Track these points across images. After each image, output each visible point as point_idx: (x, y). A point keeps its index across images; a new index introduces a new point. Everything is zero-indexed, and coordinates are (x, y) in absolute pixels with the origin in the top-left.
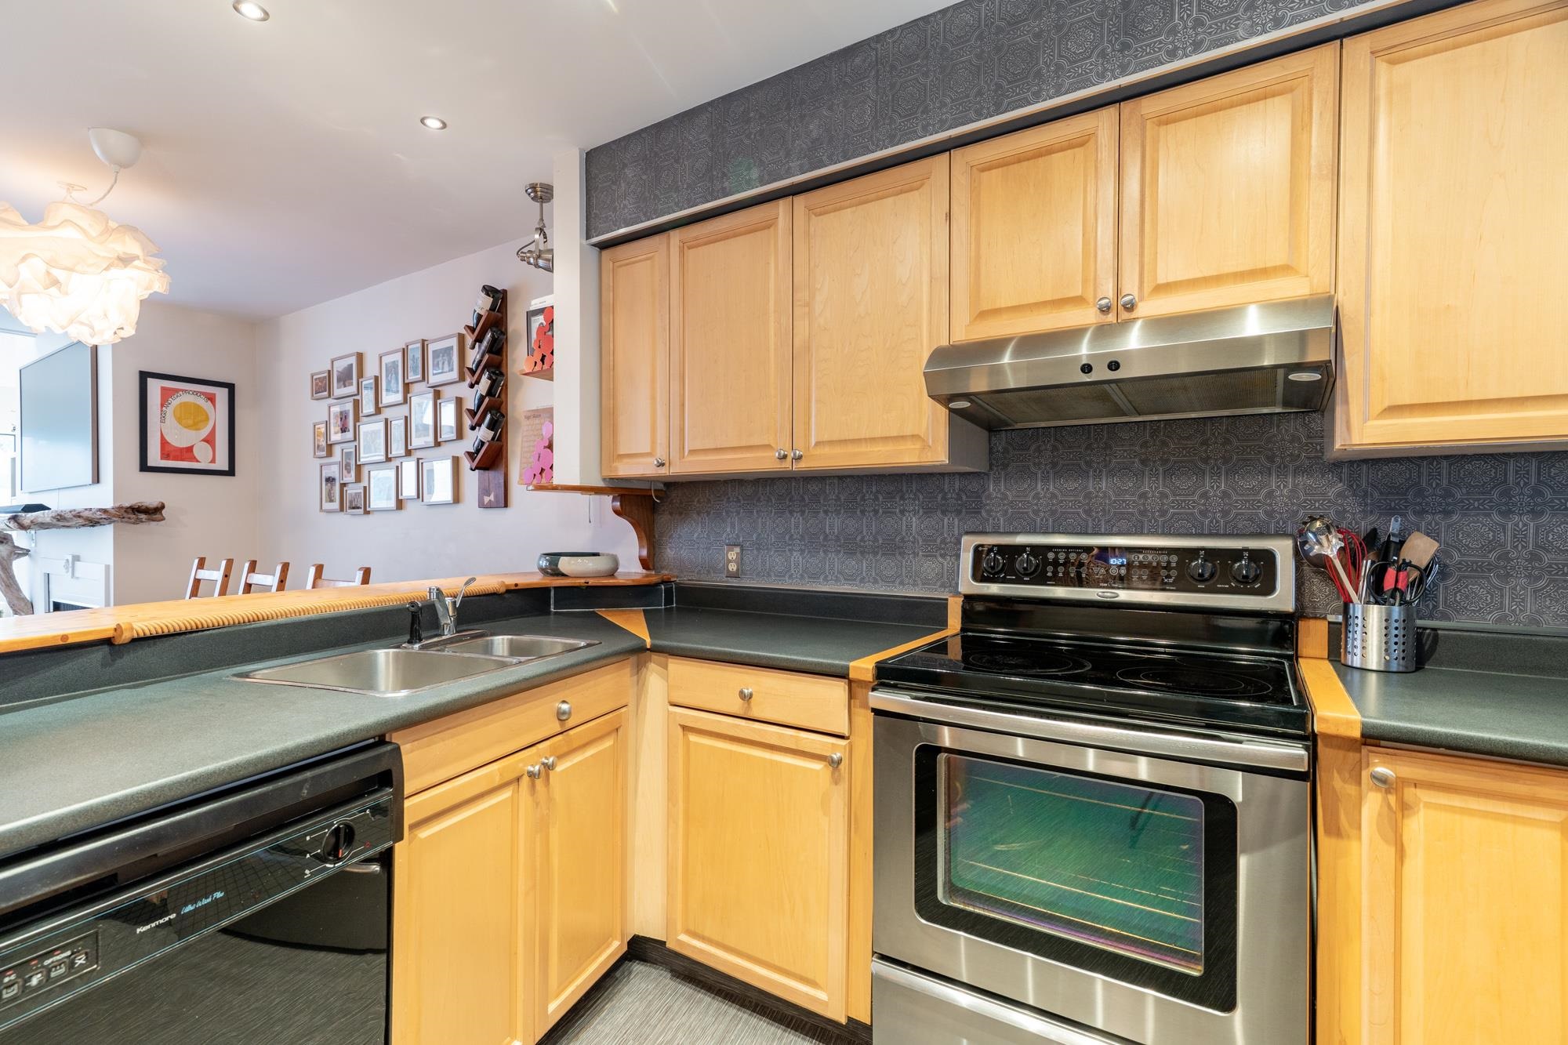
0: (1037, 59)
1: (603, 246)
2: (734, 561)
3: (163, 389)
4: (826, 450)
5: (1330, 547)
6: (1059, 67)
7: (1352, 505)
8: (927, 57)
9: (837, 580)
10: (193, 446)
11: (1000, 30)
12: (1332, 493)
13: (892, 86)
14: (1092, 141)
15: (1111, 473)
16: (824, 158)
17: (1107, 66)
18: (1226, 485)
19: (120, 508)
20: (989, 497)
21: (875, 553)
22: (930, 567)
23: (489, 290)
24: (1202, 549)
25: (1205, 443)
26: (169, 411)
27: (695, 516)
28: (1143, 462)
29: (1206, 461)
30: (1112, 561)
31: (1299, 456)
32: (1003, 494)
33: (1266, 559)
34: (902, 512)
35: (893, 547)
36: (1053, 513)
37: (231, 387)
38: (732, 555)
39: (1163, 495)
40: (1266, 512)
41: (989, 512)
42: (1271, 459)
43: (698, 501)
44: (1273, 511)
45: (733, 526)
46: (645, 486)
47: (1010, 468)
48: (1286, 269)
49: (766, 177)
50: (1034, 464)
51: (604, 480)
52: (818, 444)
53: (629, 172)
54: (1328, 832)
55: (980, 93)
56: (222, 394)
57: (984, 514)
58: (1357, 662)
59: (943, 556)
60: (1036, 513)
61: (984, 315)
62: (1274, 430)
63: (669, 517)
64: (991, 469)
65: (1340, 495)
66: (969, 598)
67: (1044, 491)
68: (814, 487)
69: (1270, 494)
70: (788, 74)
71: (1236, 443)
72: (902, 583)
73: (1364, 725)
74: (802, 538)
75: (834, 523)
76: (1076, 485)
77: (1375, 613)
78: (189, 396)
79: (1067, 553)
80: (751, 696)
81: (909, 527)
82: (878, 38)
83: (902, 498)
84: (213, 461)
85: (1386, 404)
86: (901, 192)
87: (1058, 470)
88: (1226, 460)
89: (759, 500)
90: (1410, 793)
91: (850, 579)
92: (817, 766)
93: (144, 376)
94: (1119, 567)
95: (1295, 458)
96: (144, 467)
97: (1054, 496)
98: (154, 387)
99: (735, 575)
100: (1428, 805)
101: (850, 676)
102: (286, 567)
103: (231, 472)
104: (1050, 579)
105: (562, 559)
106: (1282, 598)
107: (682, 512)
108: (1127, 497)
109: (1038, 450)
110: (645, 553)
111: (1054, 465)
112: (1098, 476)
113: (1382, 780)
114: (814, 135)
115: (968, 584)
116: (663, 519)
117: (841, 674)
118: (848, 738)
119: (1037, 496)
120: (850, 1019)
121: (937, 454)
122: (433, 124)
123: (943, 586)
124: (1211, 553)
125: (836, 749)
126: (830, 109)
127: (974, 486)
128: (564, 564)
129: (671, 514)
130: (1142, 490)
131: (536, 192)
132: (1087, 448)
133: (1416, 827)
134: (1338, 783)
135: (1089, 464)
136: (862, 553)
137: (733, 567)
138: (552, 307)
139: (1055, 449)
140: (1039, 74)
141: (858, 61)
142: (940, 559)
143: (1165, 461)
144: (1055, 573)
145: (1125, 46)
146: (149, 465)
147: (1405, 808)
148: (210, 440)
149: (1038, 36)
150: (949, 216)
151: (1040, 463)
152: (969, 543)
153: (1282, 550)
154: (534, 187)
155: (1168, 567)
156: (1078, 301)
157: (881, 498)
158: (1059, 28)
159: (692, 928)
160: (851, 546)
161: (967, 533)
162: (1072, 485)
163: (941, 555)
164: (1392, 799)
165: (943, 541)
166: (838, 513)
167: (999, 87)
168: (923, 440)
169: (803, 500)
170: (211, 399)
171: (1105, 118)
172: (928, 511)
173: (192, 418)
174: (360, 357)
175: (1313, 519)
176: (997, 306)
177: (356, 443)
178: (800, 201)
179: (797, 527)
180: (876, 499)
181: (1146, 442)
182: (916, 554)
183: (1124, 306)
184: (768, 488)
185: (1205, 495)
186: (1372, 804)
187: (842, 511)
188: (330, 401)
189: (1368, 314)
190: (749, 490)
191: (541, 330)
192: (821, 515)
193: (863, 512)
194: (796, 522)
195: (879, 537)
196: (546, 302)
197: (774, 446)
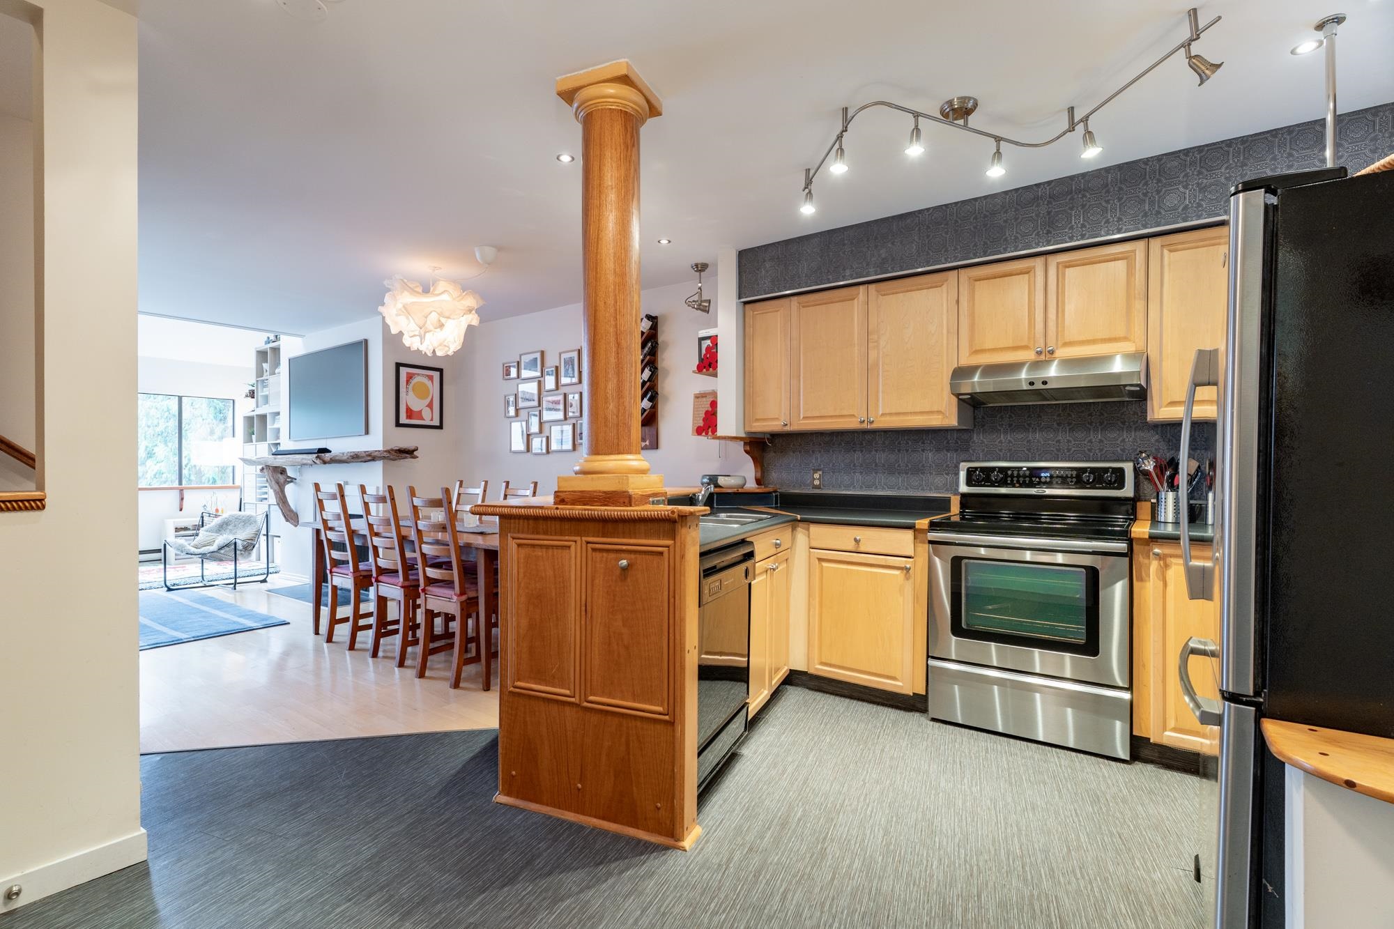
0: (1005, 232)
1: (745, 303)
2: (818, 479)
3: (408, 373)
4: (888, 418)
5: (1149, 466)
6: (1016, 238)
7: (1163, 445)
8: (947, 224)
9: (883, 488)
10: (421, 411)
11: (985, 216)
12: (1153, 440)
13: (928, 236)
14: (1033, 271)
15: (1041, 430)
16: (889, 268)
17: (1041, 240)
18: (1101, 435)
19: (388, 451)
20: (974, 442)
21: (907, 473)
22: (939, 480)
23: (649, 317)
24: (1089, 468)
25: (1090, 415)
26: (410, 387)
27: (791, 454)
28: (1059, 424)
29: (1091, 424)
30: (1043, 474)
31: (1137, 422)
32: (982, 441)
33: (1121, 472)
34: (923, 450)
35: (918, 470)
36: (1010, 450)
37: (441, 371)
38: (817, 476)
39: (1069, 441)
40: (1121, 450)
41: (974, 450)
42: (1124, 423)
43: (794, 445)
44: (1125, 449)
45: (817, 459)
46: (762, 436)
47: (985, 427)
48: (1126, 339)
49: (855, 275)
50: (999, 425)
51: (745, 433)
52: (883, 414)
53: (768, 265)
54: (1137, 580)
55: (975, 245)
56: (436, 375)
57: (971, 451)
58: (1163, 520)
59: (947, 474)
60: (1001, 450)
61: (977, 352)
62: (1125, 409)
63: (774, 454)
64: (975, 428)
65: (1157, 441)
66: (964, 496)
67: (1005, 439)
68: (868, 437)
69: (1123, 440)
70: (868, 223)
71: (1106, 415)
72: (923, 489)
73: (1150, 533)
74: (861, 465)
75: (881, 457)
76: (1022, 436)
78: (420, 378)
79: (1018, 471)
80: (860, 540)
81: (927, 459)
82: (920, 212)
83: (923, 443)
84: (432, 420)
85: (1169, 401)
86: (931, 288)
87: (1013, 428)
88: (1101, 424)
89: (833, 444)
90: (1169, 560)
91: (891, 488)
92: (897, 572)
93: (398, 365)
94: (1046, 477)
95: (1135, 423)
96: (398, 424)
97: (1010, 441)
98: (403, 371)
99: (818, 487)
100: (1176, 564)
101: (916, 527)
102: (536, 484)
103: (440, 427)
104: (1009, 484)
105: (720, 477)
106: (1128, 491)
107: (783, 451)
108: (1050, 442)
109: (1002, 417)
110: (759, 475)
111: (1010, 425)
112: (1034, 431)
113: (1157, 555)
114: (883, 256)
115: (964, 488)
116: (770, 456)
117: (910, 527)
118: (913, 558)
119: (1001, 442)
120: (914, 693)
121: (952, 421)
122: (664, 242)
123: (947, 490)
124: (1093, 470)
125: (907, 563)
126: (893, 244)
127: (965, 436)
128: (721, 481)
129: (775, 452)
130: (1057, 439)
131: (697, 268)
132: (1028, 417)
133: (1170, 573)
134: (1141, 559)
135: (1029, 425)
136: (899, 473)
137: (817, 482)
138: (717, 336)
139: (1010, 417)
140: (1006, 239)
141: (908, 221)
142: (946, 476)
143: (1069, 424)
144: (1012, 481)
145: (1049, 232)
146: (400, 422)
147: (1167, 566)
148: (430, 406)
149: (1005, 221)
150: (958, 301)
151: (1002, 424)
152: (964, 466)
153: (1128, 467)
154: (697, 265)
155: (1072, 477)
156: (1026, 348)
157: (910, 443)
158: (1016, 219)
159: (824, 660)
160: (891, 470)
161: (963, 461)
162: (1020, 436)
163: (946, 474)
164: (1162, 562)
165: (947, 466)
166: (884, 451)
167: (985, 243)
168: (943, 413)
169: (862, 444)
170: (431, 378)
171: (1039, 262)
172: (938, 450)
173: (422, 392)
174: (542, 353)
175: (1141, 452)
176: (984, 348)
177: (540, 408)
178: (872, 287)
179: (858, 459)
180: (907, 443)
181: (1060, 414)
182: (931, 474)
183: (1049, 352)
185: (1090, 441)
186: (1154, 565)
187: (886, 450)
188: (518, 381)
189: (1161, 361)
190: (827, 439)
191: (708, 348)
192: (874, 453)
193: (899, 451)
194: (858, 457)
195: (909, 464)
196: (711, 332)
197: (857, 415)
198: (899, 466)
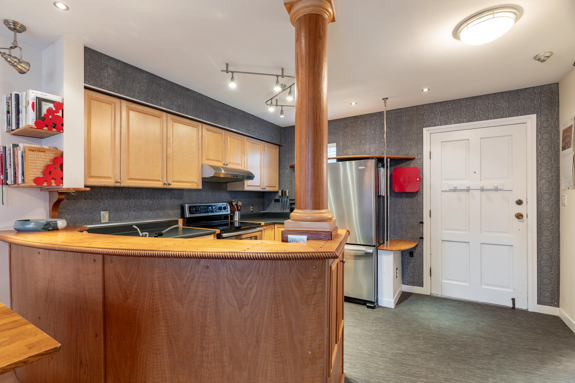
1: (88, 89)
9: (147, 219)
21: (158, 210)
22: (170, 212)
27: (84, 200)
29: (216, 189)
30: (210, 208)
34: (165, 198)
35: (162, 208)
38: (105, 214)
45: (104, 204)
59: (176, 209)
61: (207, 159)
65: (229, 196)
71: (220, 186)
72: (165, 217)
74: (134, 207)
75: (145, 202)
77: (237, 212)
81: (166, 202)
83: (165, 195)
88: (218, 189)
89: (116, 194)
99: (106, 222)
115: (188, 215)
133: (265, 234)
136: (154, 210)
137: (105, 219)
141: (189, 93)
144: (203, 211)
150: (202, 137)
152: (188, 206)
157: (159, 195)
158: (222, 114)
160: (150, 209)
161: (186, 203)
166: (146, 199)
168: (197, 183)
169: (134, 195)
171: (224, 131)
172: (171, 198)
180: (158, 195)
183: (227, 164)
184: (120, 190)
187: (148, 198)
191: (49, 111)
192: (141, 200)
193: (154, 199)
194: (132, 202)
195: (159, 205)
196: (57, 99)
197: (161, 180)
198: (154, 206)
